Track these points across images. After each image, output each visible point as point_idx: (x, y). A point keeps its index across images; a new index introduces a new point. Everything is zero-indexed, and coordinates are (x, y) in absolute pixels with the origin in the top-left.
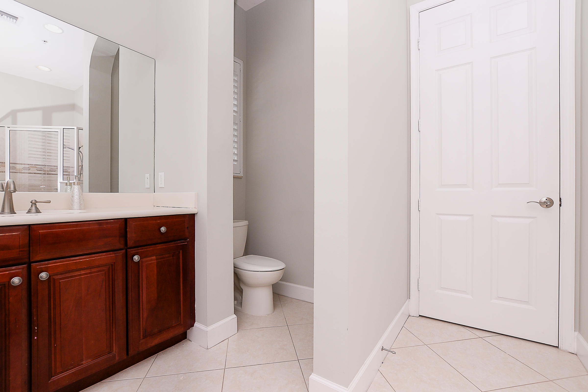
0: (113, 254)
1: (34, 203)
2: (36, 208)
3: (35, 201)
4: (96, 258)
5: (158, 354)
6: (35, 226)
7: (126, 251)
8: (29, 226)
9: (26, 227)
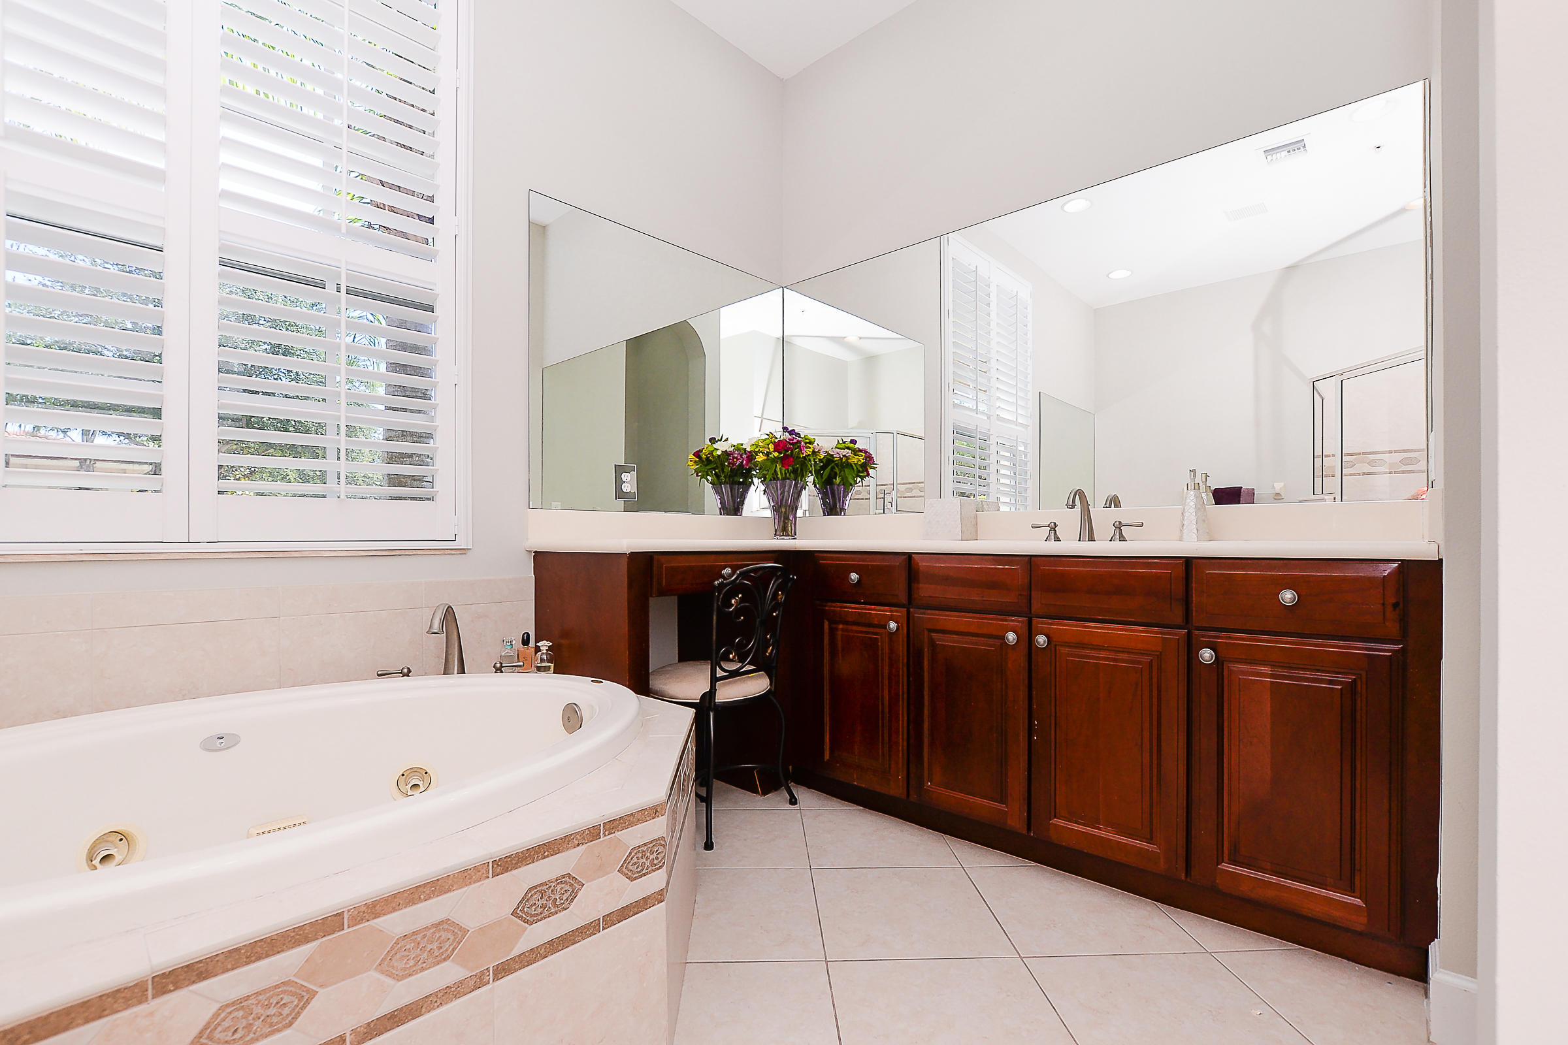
0: (1157, 633)
1: (1119, 527)
2: (1121, 534)
3: (1120, 522)
4: (1124, 632)
5: (1301, 948)
6: (1036, 559)
7: (1189, 634)
8: (1031, 558)
9: (1027, 559)
